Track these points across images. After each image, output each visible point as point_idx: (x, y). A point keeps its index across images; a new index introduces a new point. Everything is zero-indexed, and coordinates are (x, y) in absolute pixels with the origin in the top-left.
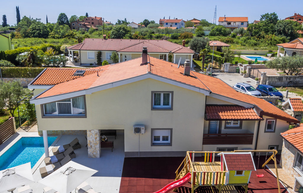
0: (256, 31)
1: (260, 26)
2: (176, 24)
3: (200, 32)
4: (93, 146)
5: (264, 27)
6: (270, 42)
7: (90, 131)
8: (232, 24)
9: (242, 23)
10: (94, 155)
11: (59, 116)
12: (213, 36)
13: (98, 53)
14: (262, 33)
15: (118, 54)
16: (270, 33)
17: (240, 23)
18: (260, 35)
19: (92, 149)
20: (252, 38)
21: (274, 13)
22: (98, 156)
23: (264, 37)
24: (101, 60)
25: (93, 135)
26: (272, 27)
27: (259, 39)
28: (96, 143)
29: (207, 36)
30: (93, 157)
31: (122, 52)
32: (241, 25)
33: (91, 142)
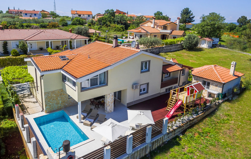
0: (104, 21)
1: (106, 18)
2: (35, 15)
3: (64, 22)
4: (110, 104)
5: (109, 19)
6: (115, 29)
7: (109, 94)
8: (82, 16)
9: (89, 16)
10: (110, 111)
11: (91, 88)
12: (75, 25)
13: (4, 43)
14: (108, 23)
15: (27, 43)
16: (113, 23)
17: (87, 16)
18: (107, 24)
19: (109, 107)
20: (103, 27)
21: (112, 9)
22: (113, 111)
23: (110, 26)
24: (8, 49)
25: (111, 97)
26: (113, 19)
27: (107, 27)
28: (112, 102)
29: (70, 25)
30: (110, 112)
31: (30, 41)
32: (88, 17)
33: (110, 102)
